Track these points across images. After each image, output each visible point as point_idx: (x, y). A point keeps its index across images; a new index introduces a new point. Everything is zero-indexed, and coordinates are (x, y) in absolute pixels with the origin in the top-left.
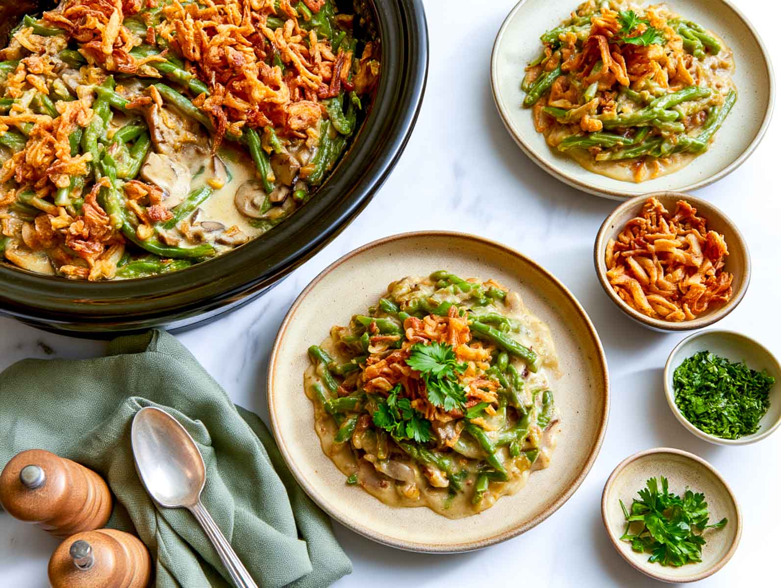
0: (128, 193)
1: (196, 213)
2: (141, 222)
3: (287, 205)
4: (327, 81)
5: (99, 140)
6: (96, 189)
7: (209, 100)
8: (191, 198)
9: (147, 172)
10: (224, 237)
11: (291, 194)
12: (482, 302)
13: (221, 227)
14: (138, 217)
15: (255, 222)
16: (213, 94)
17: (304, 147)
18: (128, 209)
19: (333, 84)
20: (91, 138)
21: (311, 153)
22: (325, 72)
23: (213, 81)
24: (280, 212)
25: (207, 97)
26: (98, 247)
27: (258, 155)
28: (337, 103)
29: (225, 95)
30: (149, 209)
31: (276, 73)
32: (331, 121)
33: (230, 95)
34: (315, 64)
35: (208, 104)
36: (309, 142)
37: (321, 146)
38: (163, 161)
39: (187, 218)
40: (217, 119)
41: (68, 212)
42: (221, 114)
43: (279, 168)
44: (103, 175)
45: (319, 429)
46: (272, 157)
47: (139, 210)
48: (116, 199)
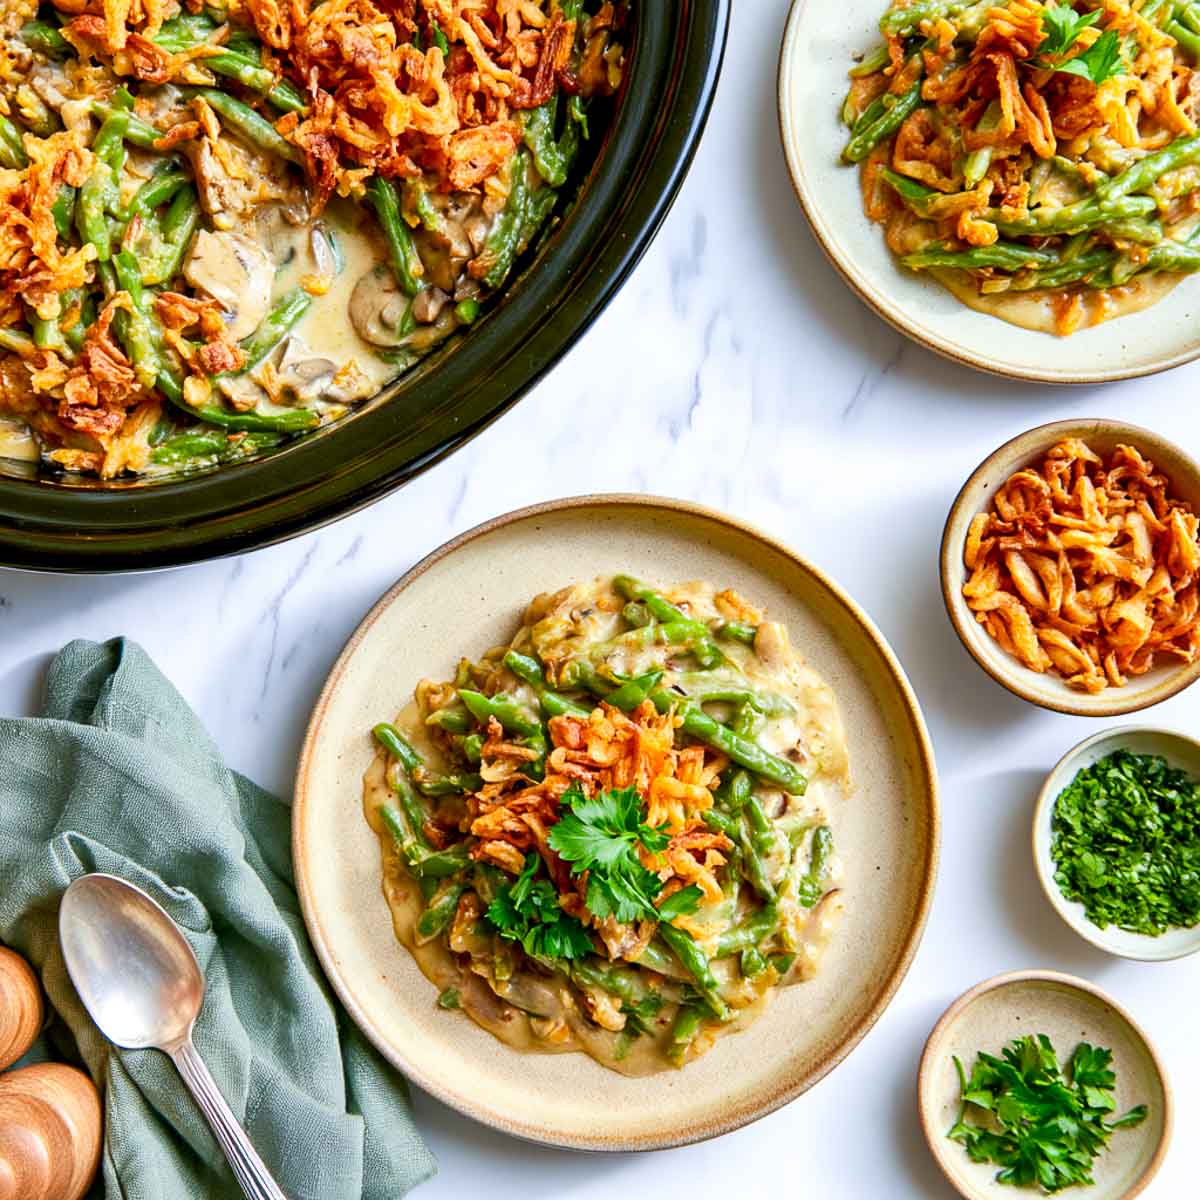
0: (163, 317)
1: (285, 346)
2: (190, 372)
3: (445, 325)
4: (528, 73)
5: (107, 213)
6: (108, 314)
7: (306, 126)
8: (275, 319)
9: (195, 272)
10: (334, 390)
11: (450, 305)
12: (707, 661)
13: (330, 371)
14: (183, 362)
15: (385, 354)
16: (313, 113)
17: (477, 212)
18: (164, 347)
19: (539, 76)
20: (93, 212)
21: (490, 225)
22: (526, 54)
23: (314, 86)
24: (432, 335)
25: (301, 120)
26: (116, 418)
27: (394, 229)
28: (544, 117)
29: (334, 118)
30: (204, 348)
31: (432, 66)
32: (532, 155)
33: (344, 116)
34: (506, 42)
35: (302, 135)
36: (487, 204)
37: (509, 209)
38: (224, 245)
39: (269, 359)
40: (319, 163)
41: (61, 358)
42: (329, 155)
43: (432, 257)
44: (119, 287)
45: (391, 892)
46: (420, 233)
47: (186, 349)
48: (143, 331)
